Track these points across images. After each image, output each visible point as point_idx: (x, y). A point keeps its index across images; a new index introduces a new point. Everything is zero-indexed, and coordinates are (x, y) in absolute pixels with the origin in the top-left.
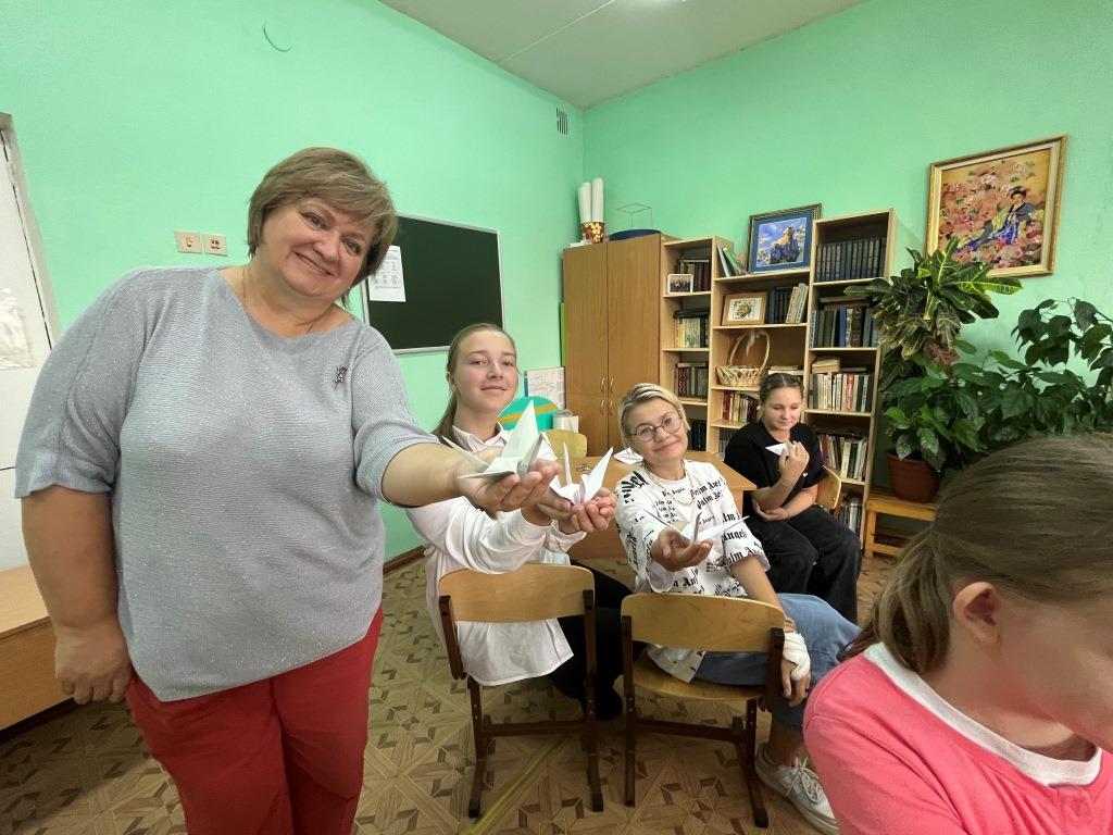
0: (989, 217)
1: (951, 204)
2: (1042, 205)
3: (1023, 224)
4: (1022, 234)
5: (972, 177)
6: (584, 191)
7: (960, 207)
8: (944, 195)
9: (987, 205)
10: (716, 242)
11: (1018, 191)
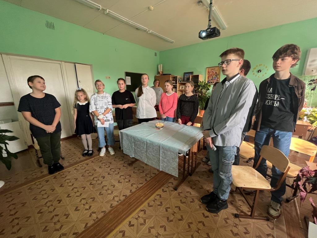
1: (209, 74)
2: (218, 75)
4: (216, 79)
5: (211, 70)
6: (159, 66)
8: (208, 72)
9: (213, 74)
10: (178, 77)
11: (216, 73)
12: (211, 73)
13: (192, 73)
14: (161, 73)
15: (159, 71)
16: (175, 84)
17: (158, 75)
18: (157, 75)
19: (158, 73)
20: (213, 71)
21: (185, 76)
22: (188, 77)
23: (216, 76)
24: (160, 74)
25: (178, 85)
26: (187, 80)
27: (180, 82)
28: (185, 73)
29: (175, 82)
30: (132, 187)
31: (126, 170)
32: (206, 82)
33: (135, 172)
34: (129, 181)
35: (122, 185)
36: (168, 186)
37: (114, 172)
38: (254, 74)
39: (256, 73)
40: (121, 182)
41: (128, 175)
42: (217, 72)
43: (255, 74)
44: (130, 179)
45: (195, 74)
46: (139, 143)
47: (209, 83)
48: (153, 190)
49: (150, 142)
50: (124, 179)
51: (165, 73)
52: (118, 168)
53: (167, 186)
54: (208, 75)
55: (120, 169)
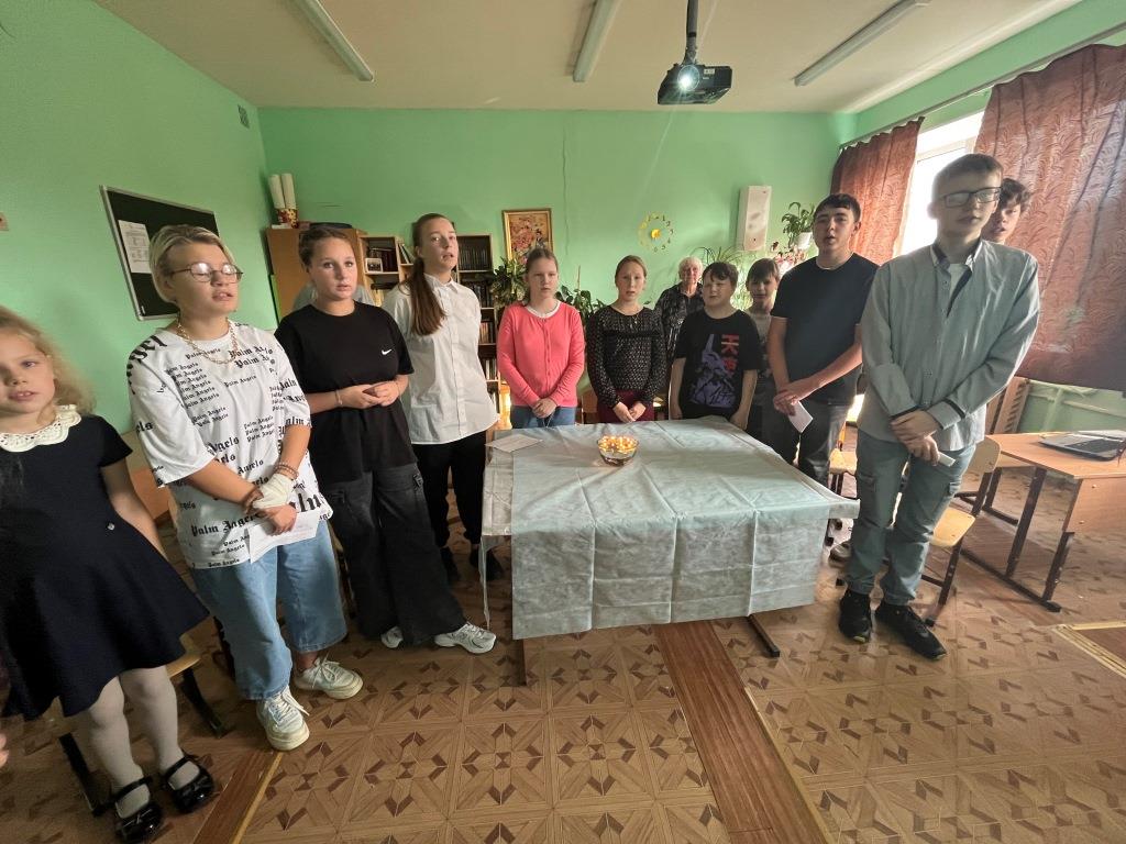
0: (531, 243)
1: (514, 233)
2: (547, 239)
5: (521, 221)
7: (518, 235)
8: (510, 228)
9: (527, 236)
10: (397, 239)
12: (521, 232)
14: (291, 215)
15: (280, 204)
16: (381, 272)
17: (281, 226)
18: (273, 227)
19: (276, 215)
20: (528, 224)
23: (540, 241)
24: (285, 220)
29: (378, 261)
42: (542, 229)
54: (512, 238)
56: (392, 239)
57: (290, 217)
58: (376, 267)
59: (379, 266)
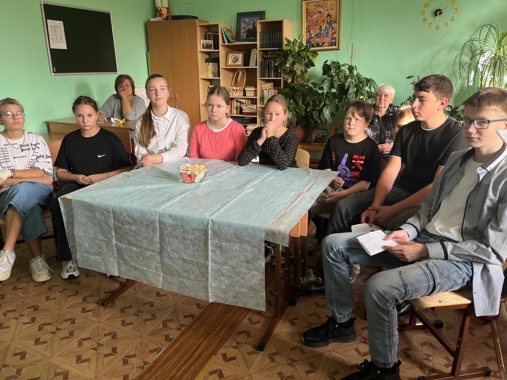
0: (321, 25)
1: (309, 17)
2: (335, 22)
3: (331, 28)
4: (331, 33)
5: (315, 7)
7: (312, 19)
8: (307, 13)
9: (320, 19)
10: (221, 26)
11: (329, 15)
12: (315, 17)
13: (261, 14)
14: (164, 12)
15: (158, 5)
16: (212, 50)
17: (157, 19)
18: (152, 20)
19: (156, 12)
20: (320, 9)
21: (243, 25)
22: (251, 27)
23: (330, 24)
24: (161, 15)
25: (222, 51)
26: (247, 36)
27: (229, 42)
28: (241, 16)
29: (211, 42)
30: (129, 366)
31: (96, 320)
32: (304, 43)
33: (127, 322)
34: (114, 350)
35: (93, 367)
36: (238, 343)
37: (54, 333)
38: (425, 20)
39: (430, 18)
40: (88, 360)
41: (105, 335)
42: (332, 13)
43: (428, 22)
44: (117, 345)
45: (270, 17)
46: (133, 228)
47: (313, 46)
48: (194, 363)
49: (172, 222)
50: (95, 349)
51: (177, 12)
52: (65, 321)
53: (235, 344)
54: (307, 22)
55: (73, 321)
56: (217, 26)
57: (163, 12)
58: (208, 46)
59: (211, 46)
